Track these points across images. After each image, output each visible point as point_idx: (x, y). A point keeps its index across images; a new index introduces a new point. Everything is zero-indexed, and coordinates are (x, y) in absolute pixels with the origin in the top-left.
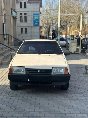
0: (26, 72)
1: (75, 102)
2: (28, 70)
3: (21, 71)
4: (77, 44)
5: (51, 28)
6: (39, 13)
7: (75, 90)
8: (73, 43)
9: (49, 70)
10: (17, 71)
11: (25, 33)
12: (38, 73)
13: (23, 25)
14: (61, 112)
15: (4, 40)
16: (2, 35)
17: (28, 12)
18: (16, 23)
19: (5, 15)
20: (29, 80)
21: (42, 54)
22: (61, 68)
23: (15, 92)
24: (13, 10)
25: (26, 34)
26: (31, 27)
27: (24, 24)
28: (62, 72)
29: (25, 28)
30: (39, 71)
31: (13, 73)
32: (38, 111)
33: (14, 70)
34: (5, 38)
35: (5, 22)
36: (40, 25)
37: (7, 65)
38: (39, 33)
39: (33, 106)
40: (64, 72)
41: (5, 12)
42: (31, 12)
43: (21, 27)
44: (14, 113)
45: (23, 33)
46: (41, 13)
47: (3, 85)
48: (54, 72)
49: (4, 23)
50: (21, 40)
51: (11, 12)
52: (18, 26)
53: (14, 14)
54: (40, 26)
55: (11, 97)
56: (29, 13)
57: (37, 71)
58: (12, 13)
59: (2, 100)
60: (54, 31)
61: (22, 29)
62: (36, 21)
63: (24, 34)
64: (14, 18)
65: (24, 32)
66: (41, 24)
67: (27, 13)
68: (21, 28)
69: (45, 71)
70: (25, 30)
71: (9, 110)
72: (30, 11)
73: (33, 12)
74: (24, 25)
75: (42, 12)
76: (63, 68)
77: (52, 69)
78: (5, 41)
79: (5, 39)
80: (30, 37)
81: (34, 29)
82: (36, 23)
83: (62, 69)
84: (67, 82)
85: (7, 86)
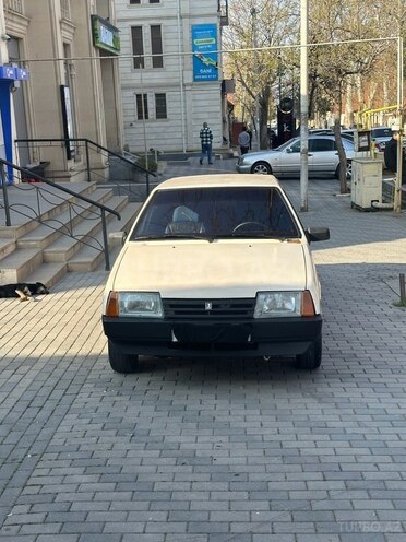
0: (165, 312)
1: (336, 411)
2: (171, 305)
3: (148, 307)
4: (384, 170)
5: (275, 86)
6: (216, 21)
7: (348, 371)
8: (367, 167)
9: (245, 302)
10: (134, 306)
11: (158, 117)
12: (207, 311)
13: (145, 82)
14: (285, 445)
15: (69, 158)
16: (60, 143)
17: (169, 18)
18: (116, 74)
19: (66, 45)
20: (175, 340)
21: (221, 241)
22: (287, 293)
23: (130, 381)
24: (101, 20)
25: (160, 123)
26: (184, 86)
27: (149, 75)
28: (293, 307)
29: (157, 95)
30: (209, 306)
31: (121, 314)
32: (208, 442)
33: (122, 303)
34: (71, 148)
35: (69, 76)
36: (225, 78)
37: (89, 274)
38: (220, 115)
39: (194, 425)
40: (299, 308)
41: (68, 35)
42: (181, 17)
43: (139, 91)
44: (129, 446)
45: (147, 117)
46: (225, 21)
47: (82, 356)
48: (264, 309)
49: (63, 83)
50: (137, 150)
51: (93, 29)
52: (124, 88)
53: (106, 37)
54: (224, 81)
55: (117, 398)
56: (173, 22)
57: (204, 306)
58: (95, 36)
59: (87, 406)
60: (287, 104)
61: (141, 100)
62: (205, 60)
63: (152, 121)
64: (107, 56)
65: (152, 112)
66: (226, 72)
67: (163, 23)
68: (139, 96)
69: (233, 306)
70: (157, 101)
71: (114, 439)
72: (175, 13)
73: (190, 16)
74: (151, 78)
75: (231, 13)
76: (295, 293)
77: (256, 298)
78: (71, 164)
79: (72, 154)
80: (180, 135)
81: (198, 97)
82: (205, 67)
83: (293, 299)
84: (310, 343)
85: (98, 357)
